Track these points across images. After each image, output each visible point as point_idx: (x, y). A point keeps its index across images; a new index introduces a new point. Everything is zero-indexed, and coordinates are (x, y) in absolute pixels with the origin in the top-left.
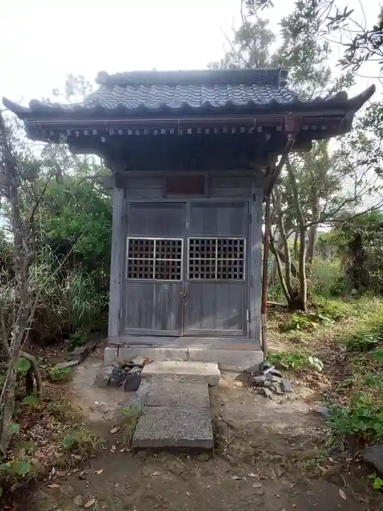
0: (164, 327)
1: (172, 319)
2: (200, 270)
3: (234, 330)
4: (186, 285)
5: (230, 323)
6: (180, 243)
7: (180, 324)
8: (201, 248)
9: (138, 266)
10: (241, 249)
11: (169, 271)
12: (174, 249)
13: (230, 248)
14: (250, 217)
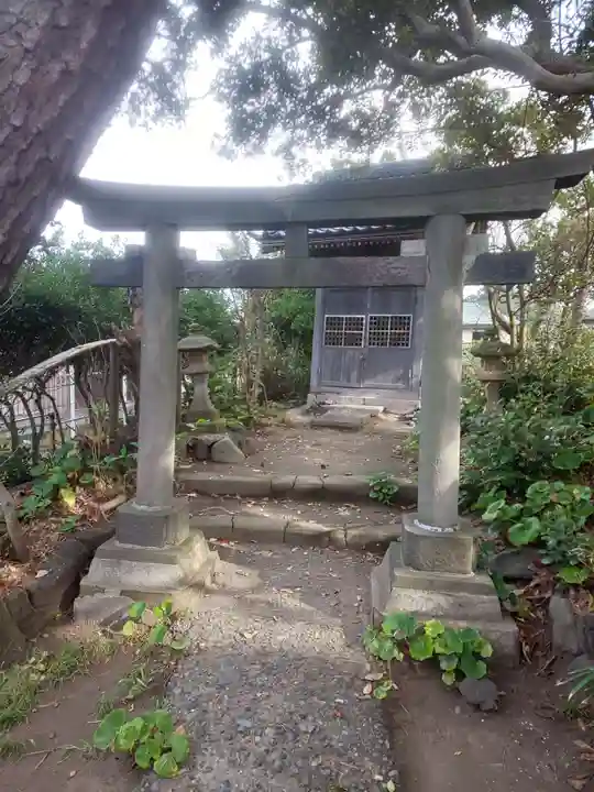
0: (349, 381)
1: (354, 375)
2: (377, 339)
3: (400, 385)
4: (366, 351)
5: (398, 379)
6: (362, 319)
7: (360, 379)
8: (377, 323)
9: (332, 336)
10: (409, 324)
11: (354, 341)
12: (358, 324)
13: (401, 322)
14: (416, 299)
